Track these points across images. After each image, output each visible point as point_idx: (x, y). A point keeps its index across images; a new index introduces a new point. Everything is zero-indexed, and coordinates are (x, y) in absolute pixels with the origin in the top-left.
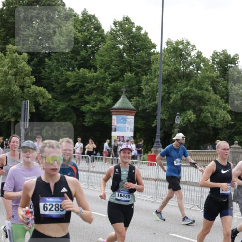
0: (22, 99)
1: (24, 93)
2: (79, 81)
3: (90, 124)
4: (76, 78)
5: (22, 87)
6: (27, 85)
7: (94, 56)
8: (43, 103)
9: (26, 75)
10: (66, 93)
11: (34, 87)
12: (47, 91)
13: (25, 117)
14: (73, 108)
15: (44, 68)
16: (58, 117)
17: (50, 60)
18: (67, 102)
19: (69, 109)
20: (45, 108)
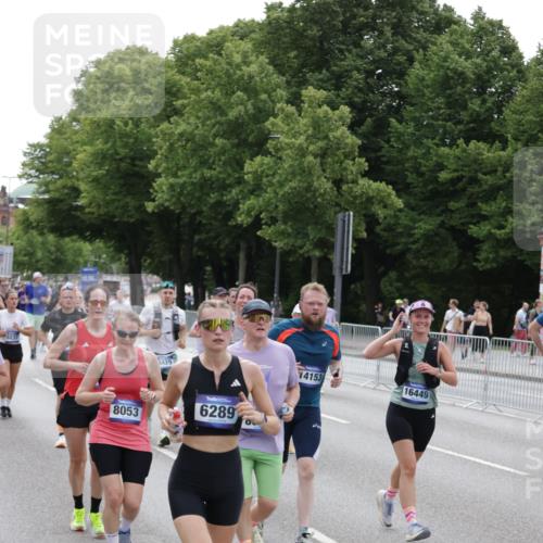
0: (338, 209)
1: (342, 195)
2: (466, 169)
3: (488, 266)
4: (461, 163)
5: (338, 183)
6: (350, 177)
7: (500, 112)
8: (385, 218)
9: (346, 156)
10: (435, 196)
11: (364, 182)
12: (394, 192)
13: (343, 248)
14: (452, 229)
15: (388, 141)
16: (418, 251)
17: (400, 122)
18: (439, 215)
19: (442, 231)
20: (389, 229)
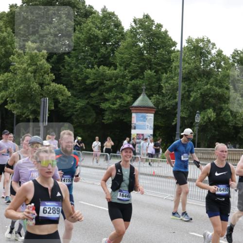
0: (41, 96)
1: (43, 90)
2: (99, 78)
3: (109, 122)
4: (96, 76)
5: (41, 85)
6: (47, 82)
7: (114, 53)
8: (63, 100)
9: (45, 73)
10: (84, 90)
11: (53, 84)
12: (66, 89)
13: (44, 114)
14: (92, 105)
15: (63, 66)
16: (78, 115)
17: (69, 57)
18: (87, 99)
19: (88, 106)
20: (64, 105)
